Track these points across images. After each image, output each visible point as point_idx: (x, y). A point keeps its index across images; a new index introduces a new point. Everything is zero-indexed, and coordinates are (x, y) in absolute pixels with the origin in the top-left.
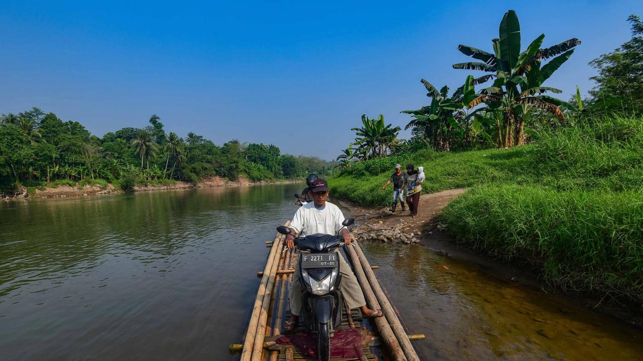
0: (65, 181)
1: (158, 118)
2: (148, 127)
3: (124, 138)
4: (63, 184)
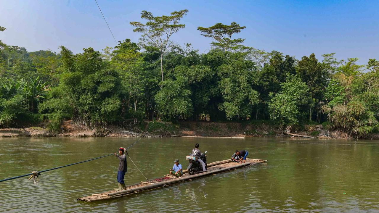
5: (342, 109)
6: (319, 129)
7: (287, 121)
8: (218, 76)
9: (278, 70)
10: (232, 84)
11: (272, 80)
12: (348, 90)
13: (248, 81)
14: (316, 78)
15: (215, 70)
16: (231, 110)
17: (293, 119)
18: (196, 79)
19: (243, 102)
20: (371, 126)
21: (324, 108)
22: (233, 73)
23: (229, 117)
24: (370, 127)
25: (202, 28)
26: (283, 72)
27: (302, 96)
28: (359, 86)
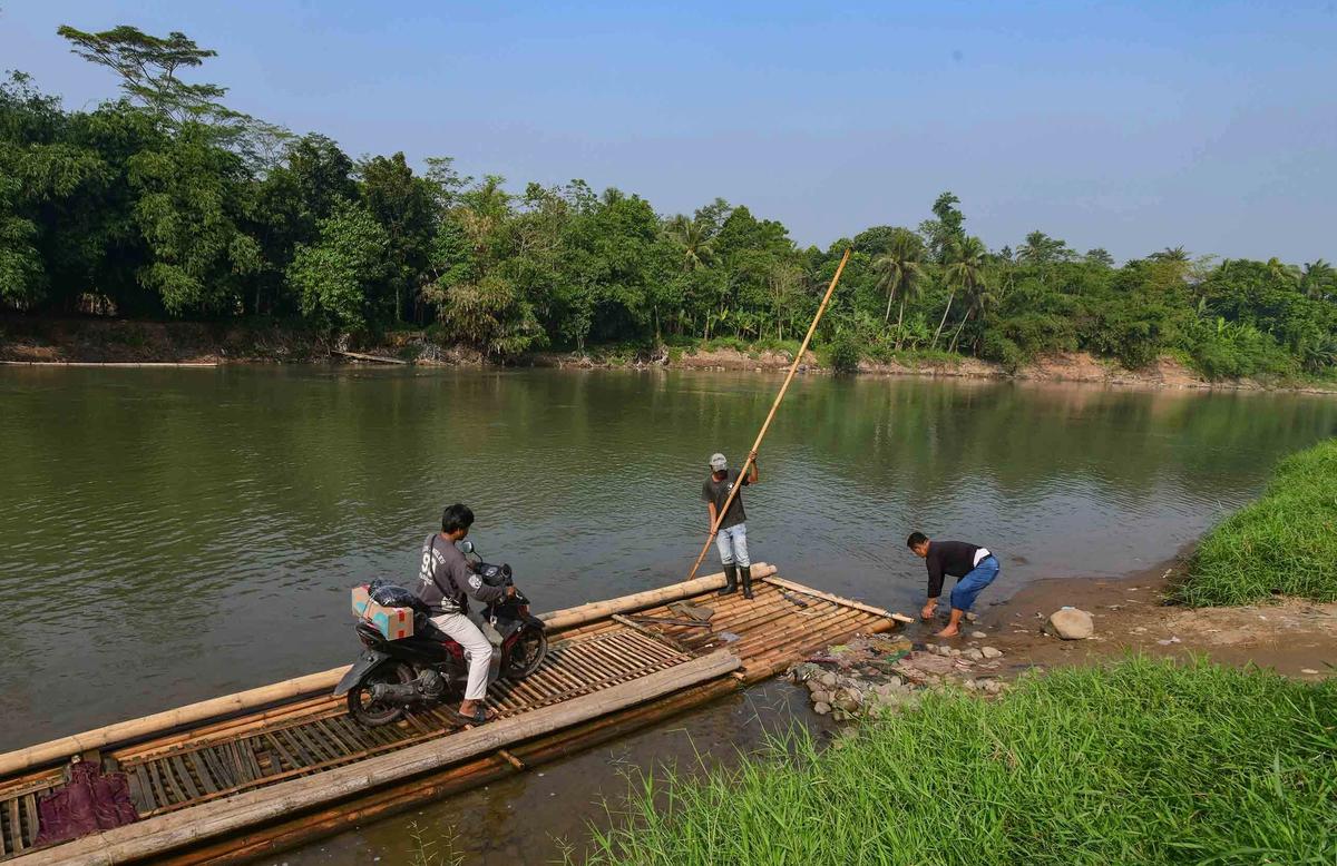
0: (730, 340)
1: (955, 199)
2: (927, 222)
3: (869, 250)
4: (726, 347)
5: (467, 295)
6: (419, 341)
7: (339, 323)
8: (132, 184)
9: (309, 185)
10: (176, 214)
11: (295, 210)
12: (481, 249)
13: (223, 207)
14: (409, 214)
15: (119, 166)
16: (178, 287)
17: (349, 315)
18: (53, 189)
19: (214, 267)
20: (528, 336)
21: (428, 289)
22: (179, 180)
23: (173, 309)
24: (526, 339)
25: (74, 31)
26: (323, 191)
27: (373, 258)
28: (504, 242)
